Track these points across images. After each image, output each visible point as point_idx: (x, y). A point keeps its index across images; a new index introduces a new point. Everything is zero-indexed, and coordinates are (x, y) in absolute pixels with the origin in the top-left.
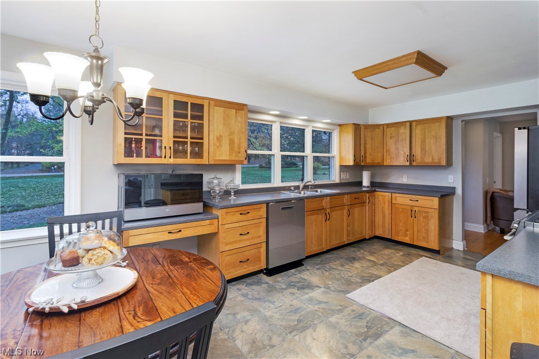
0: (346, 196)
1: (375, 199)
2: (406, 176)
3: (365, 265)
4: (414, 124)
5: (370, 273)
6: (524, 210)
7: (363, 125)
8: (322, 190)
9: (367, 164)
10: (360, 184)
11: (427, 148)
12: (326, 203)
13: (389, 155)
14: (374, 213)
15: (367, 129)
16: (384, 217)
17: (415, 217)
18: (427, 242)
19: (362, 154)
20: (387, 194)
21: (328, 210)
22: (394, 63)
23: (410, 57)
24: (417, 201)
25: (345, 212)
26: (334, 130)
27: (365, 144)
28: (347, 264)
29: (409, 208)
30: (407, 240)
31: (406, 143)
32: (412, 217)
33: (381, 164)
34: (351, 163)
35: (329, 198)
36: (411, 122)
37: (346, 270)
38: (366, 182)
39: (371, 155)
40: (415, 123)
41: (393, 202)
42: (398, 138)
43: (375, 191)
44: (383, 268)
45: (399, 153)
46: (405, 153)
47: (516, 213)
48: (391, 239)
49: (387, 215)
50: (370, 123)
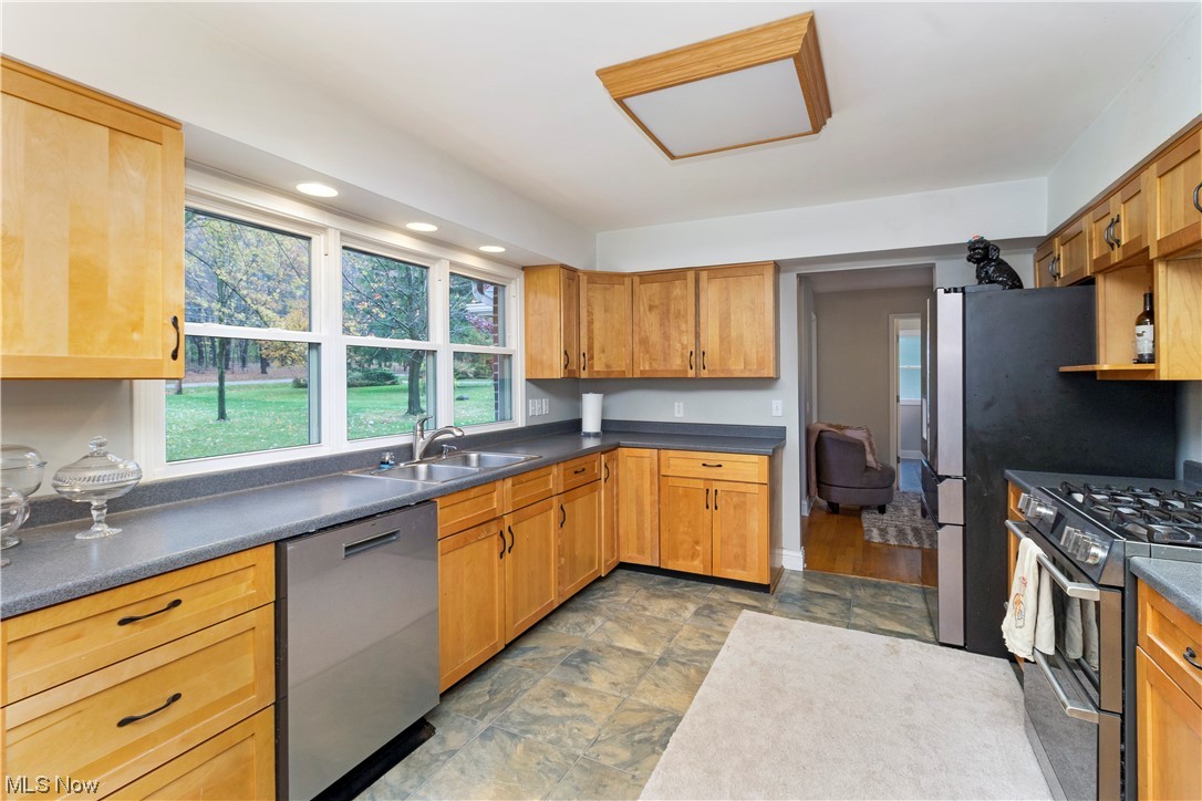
0: (555, 470)
1: (617, 466)
2: (681, 404)
3: (620, 677)
4: (704, 275)
5: (645, 708)
6: (957, 478)
7: (585, 273)
8: (484, 454)
9: (595, 376)
10: (575, 426)
11: (734, 334)
12: (501, 498)
13: (648, 352)
14: (617, 502)
15: (595, 283)
16: (640, 512)
17: (716, 508)
18: (744, 568)
19: (584, 349)
20: (647, 452)
21: (508, 521)
22: (735, 51)
23: (785, 30)
24: (720, 466)
25: (553, 515)
26: (511, 279)
27: (590, 323)
28: (571, 685)
29: (701, 485)
30: (696, 567)
31: (686, 322)
32: (707, 507)
33: (627, 376)
34: (558, 373)
35: (509, 482)
36: (697, 270)
37: (573, 717)
38: (591, 424)
39: (603, 352)
40: (706, 272)
41: (663, 473)
42: (668, 310)
43: (618, 446)
44: (668, 672)
45: (669, 345)
46: (684, 347)
47: (942, 487)
48: (659, 568)
49: (647, 508)
50: (599, 268)
